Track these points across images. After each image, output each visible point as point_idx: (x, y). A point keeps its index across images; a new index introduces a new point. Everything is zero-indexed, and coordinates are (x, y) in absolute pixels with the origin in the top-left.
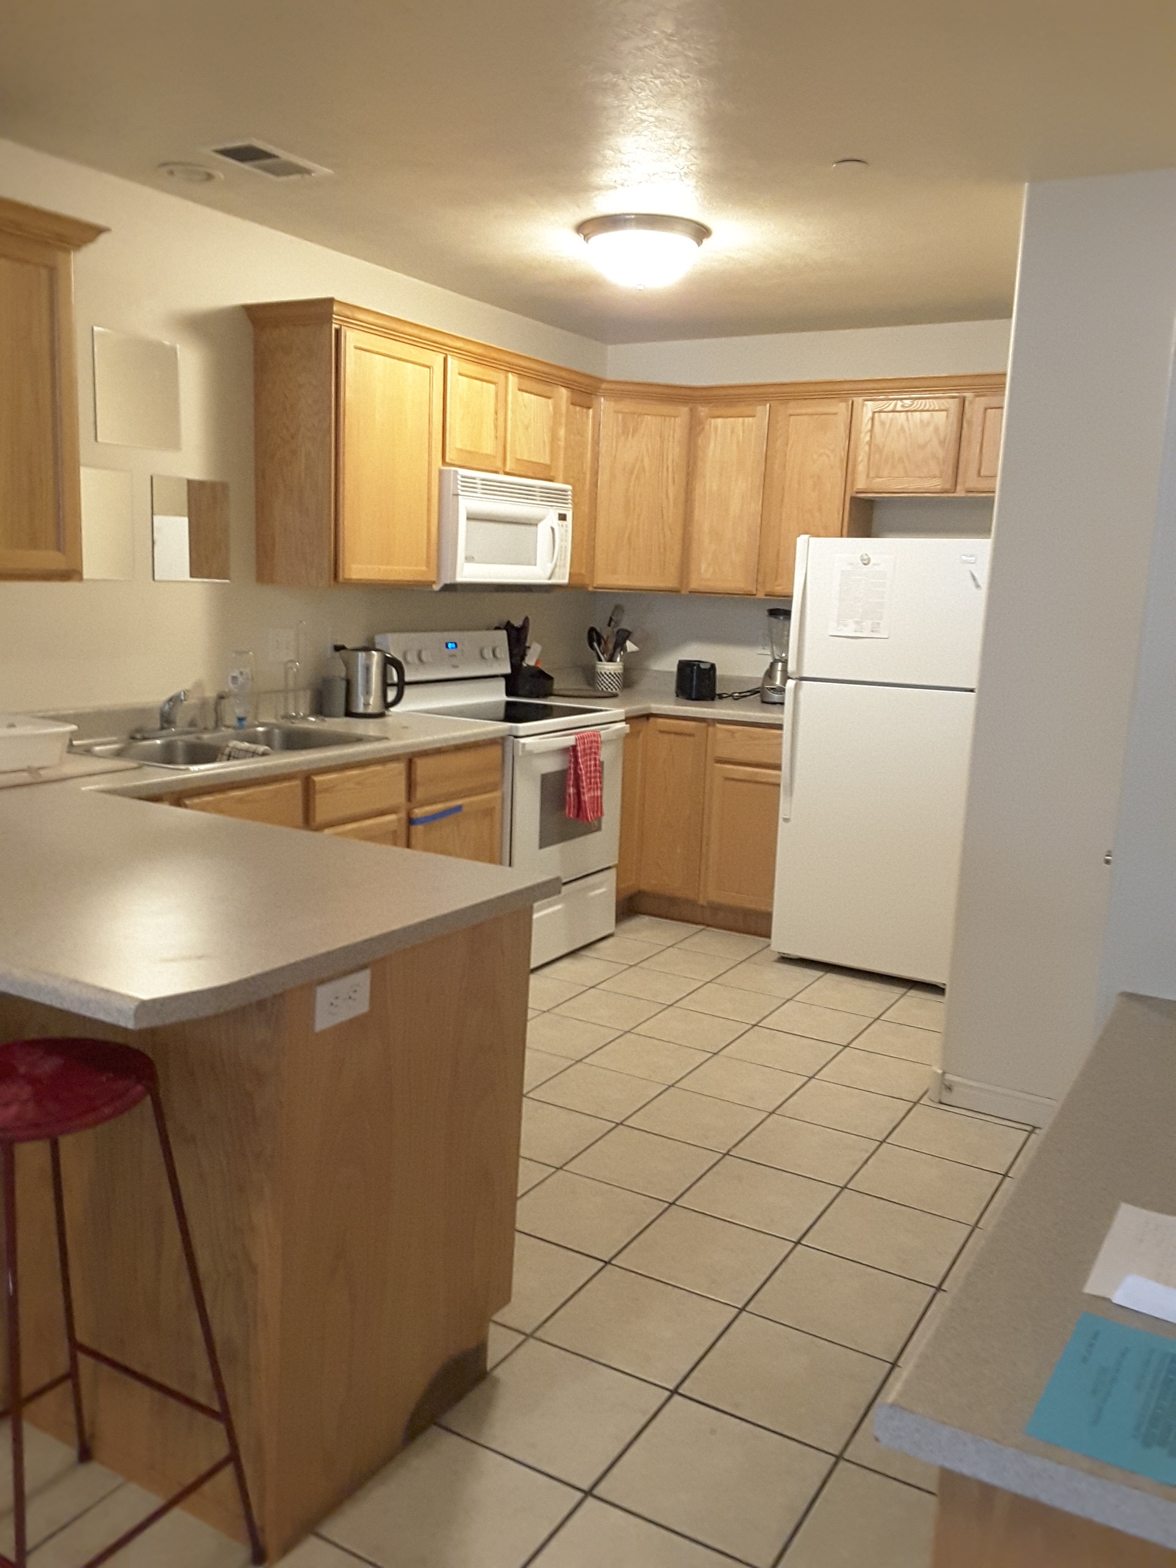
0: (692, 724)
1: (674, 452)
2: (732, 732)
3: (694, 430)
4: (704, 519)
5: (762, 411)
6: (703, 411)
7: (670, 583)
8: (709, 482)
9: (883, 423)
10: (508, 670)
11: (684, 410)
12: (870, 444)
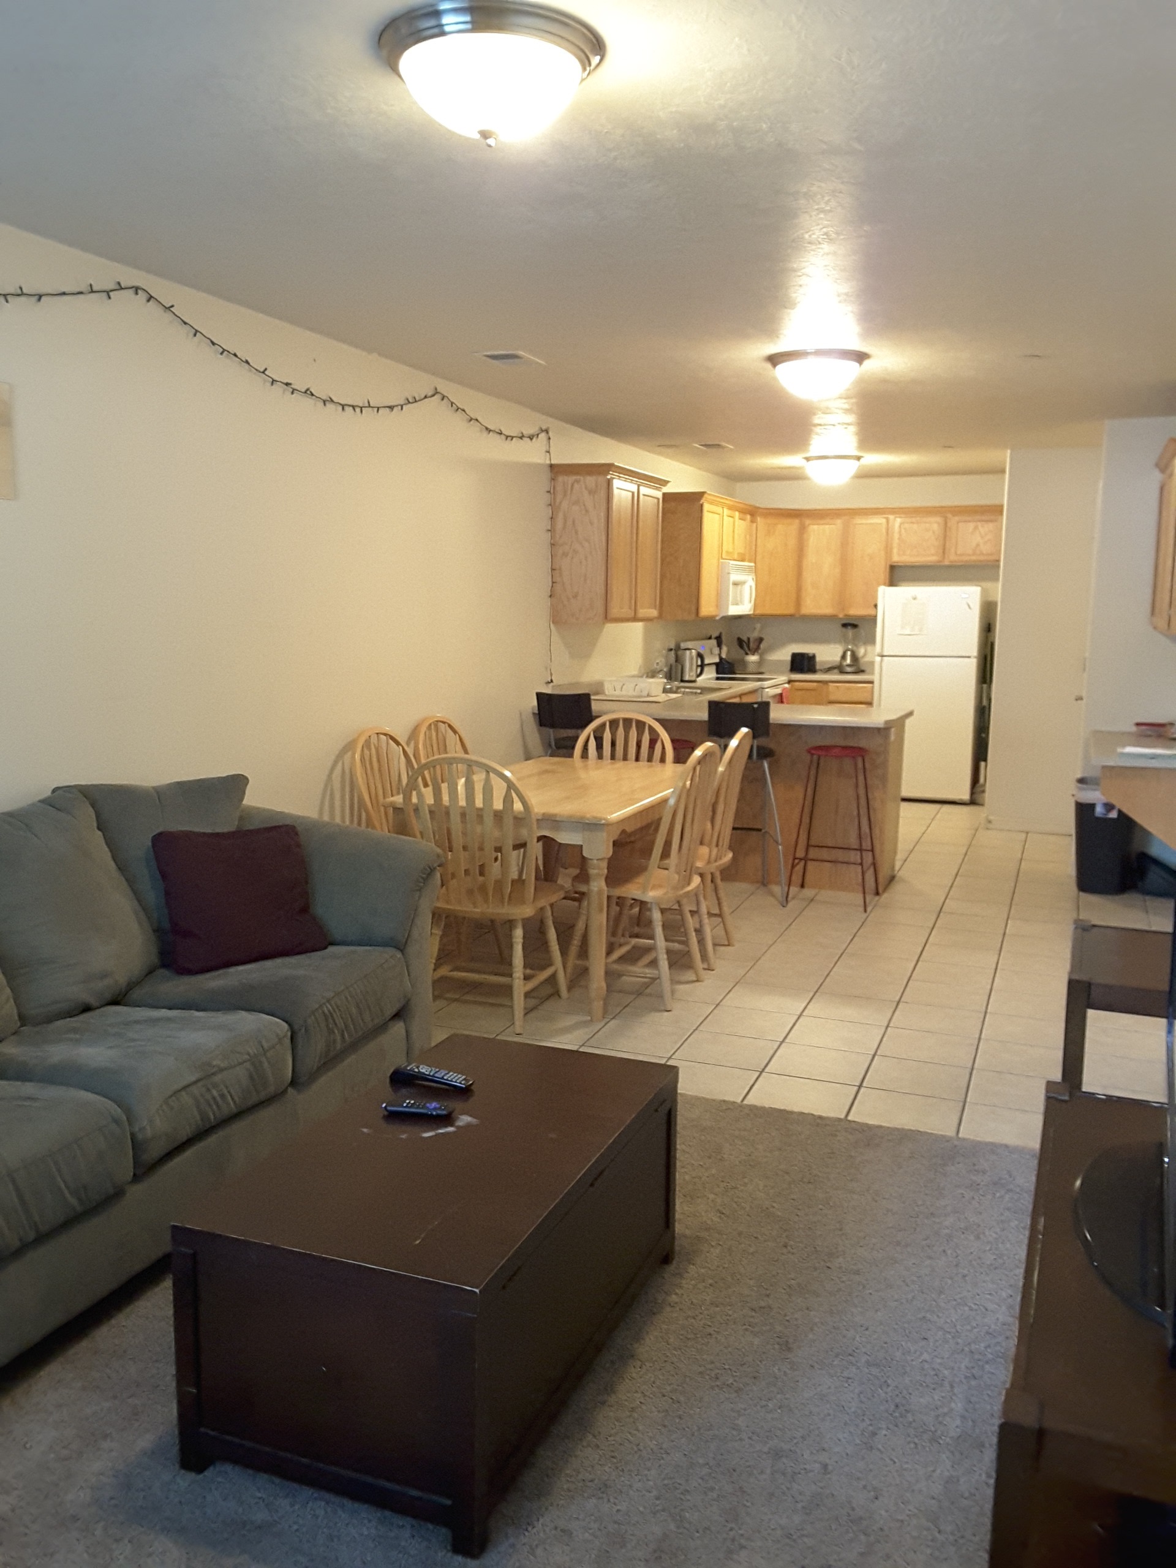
0: (815, 684)
1: (792, 542)
2: (837, 687)
3: (802, 530)
4: (809, 577)
5: (839, 522)
6: (807, 522)
7: (790, 610)
8: (811, 558)
9: (905, 529)
10: (717, 660)
11: (797, 521)
12: (899, 539)
